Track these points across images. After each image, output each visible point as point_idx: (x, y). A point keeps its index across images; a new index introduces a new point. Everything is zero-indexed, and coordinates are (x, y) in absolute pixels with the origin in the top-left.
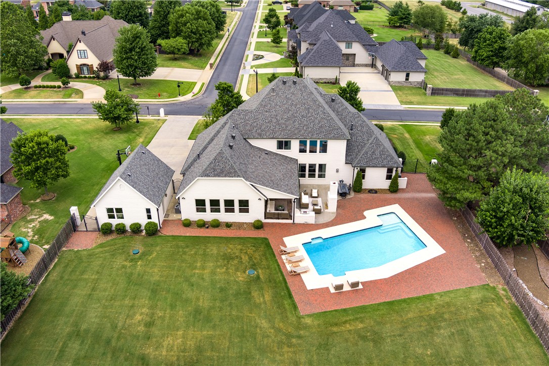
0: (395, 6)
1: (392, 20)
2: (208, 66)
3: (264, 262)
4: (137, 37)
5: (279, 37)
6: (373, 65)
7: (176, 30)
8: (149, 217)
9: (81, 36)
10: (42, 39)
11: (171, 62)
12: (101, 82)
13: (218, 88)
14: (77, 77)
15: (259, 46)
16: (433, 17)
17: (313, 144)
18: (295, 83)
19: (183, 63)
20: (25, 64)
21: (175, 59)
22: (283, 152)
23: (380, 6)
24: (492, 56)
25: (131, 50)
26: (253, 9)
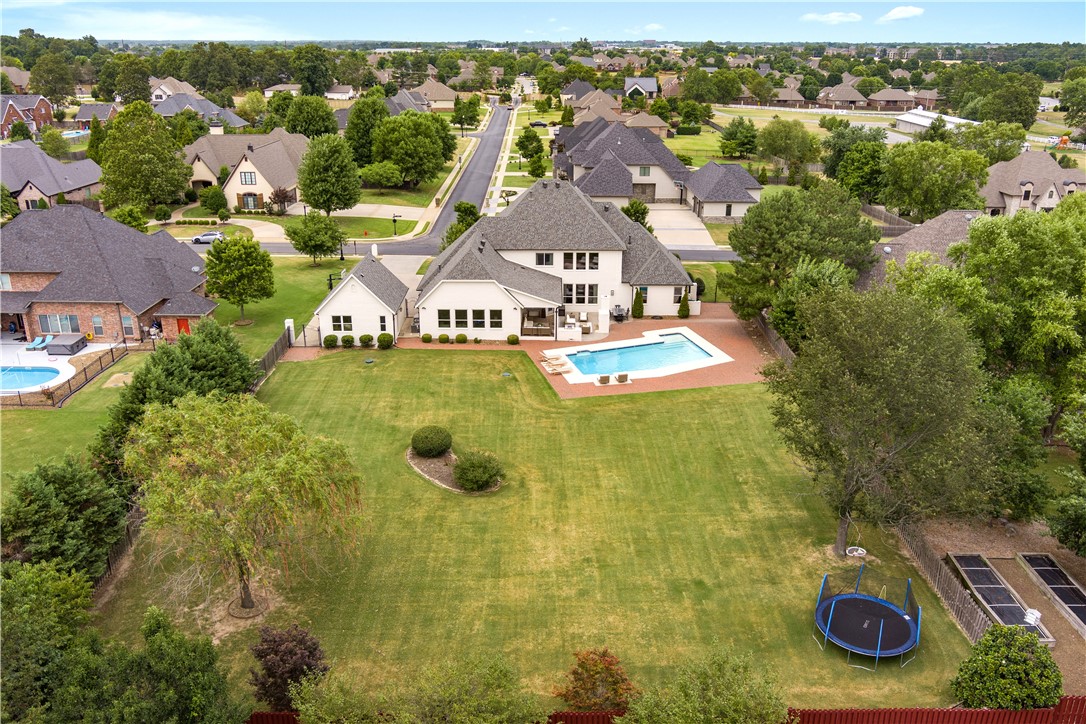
0: (733, 124)
1: (727, 147)
2: (433, 203)
3: (521, 367)
4: (336, 152)
5: (540, 166)
6: (682, 201)
7: (383, 152)
8: (383, 328)
9: (248, 153)
10: (184, 156)
11: (376, 197)
12: (275, 218)
13: (458, 209)
14: (238, 212)
15: (508, 181)
16: (787, 137)
17: (580, 256)
18: (558, 186)
19: (394, 200)
20: (163, 190)
21: (382, 194)
22: (544, 268)
23: (712, 130)
24: (863, 184)
25: (326, 169)
26: (498, 135)
